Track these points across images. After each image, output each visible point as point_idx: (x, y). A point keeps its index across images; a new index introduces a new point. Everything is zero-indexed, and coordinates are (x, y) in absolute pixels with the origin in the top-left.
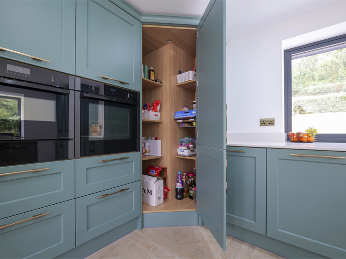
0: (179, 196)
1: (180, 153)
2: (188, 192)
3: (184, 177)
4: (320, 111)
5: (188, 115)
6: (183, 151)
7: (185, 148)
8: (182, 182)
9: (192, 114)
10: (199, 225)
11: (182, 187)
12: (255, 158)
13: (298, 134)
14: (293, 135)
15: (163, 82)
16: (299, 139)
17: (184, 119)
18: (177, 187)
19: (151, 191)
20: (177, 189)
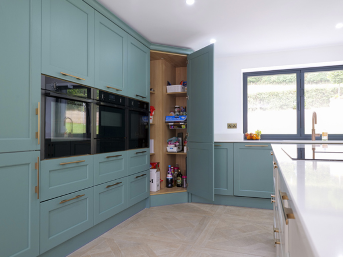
0: (170, 185)
1: (169, 150)
2: (176, 181)
3: (172, 170)
4: (281, 107)
5: (178, 120)
6: (172, 149)
7: (174, 146)
8: (172, 174)
9: (181, 119)
10: (189, 202)
11: (172, 178)
12: (227, 149)
13: (251, 134)
14: (248, 134)
15: (156, 90)
16: (251, 137)
17: (175, 122)
18: (168, 178)
19: (152, 180)
20: (167, 180)
